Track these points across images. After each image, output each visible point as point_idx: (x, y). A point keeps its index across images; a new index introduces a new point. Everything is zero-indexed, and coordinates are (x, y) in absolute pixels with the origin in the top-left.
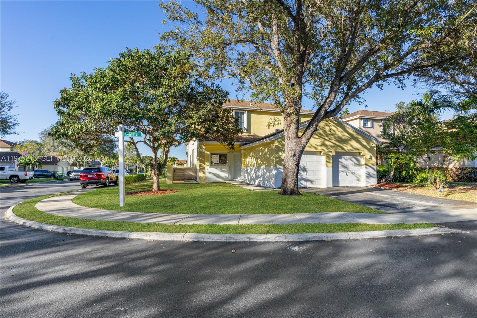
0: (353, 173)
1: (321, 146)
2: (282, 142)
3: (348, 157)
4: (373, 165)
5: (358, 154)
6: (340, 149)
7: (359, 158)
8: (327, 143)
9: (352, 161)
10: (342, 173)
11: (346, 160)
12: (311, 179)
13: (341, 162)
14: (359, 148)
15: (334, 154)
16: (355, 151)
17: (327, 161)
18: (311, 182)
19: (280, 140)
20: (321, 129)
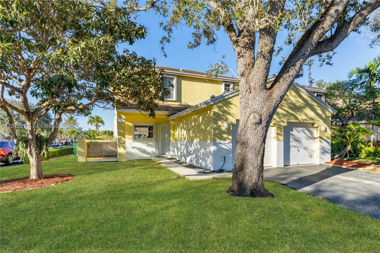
0: (306, 148)
2: (223, 108)
3: (300, 128)
4: (328, 138)
5: (311, 125)
6: (293, 119)
7: (312, 129)
9: (305, 133)
10: (294, 148)
11: (298, 132)
13: (292, 135)
14: (314, 118)
15: (285, 124)
16: (310, 122)
17: (278, 134)
19: (220, 104)
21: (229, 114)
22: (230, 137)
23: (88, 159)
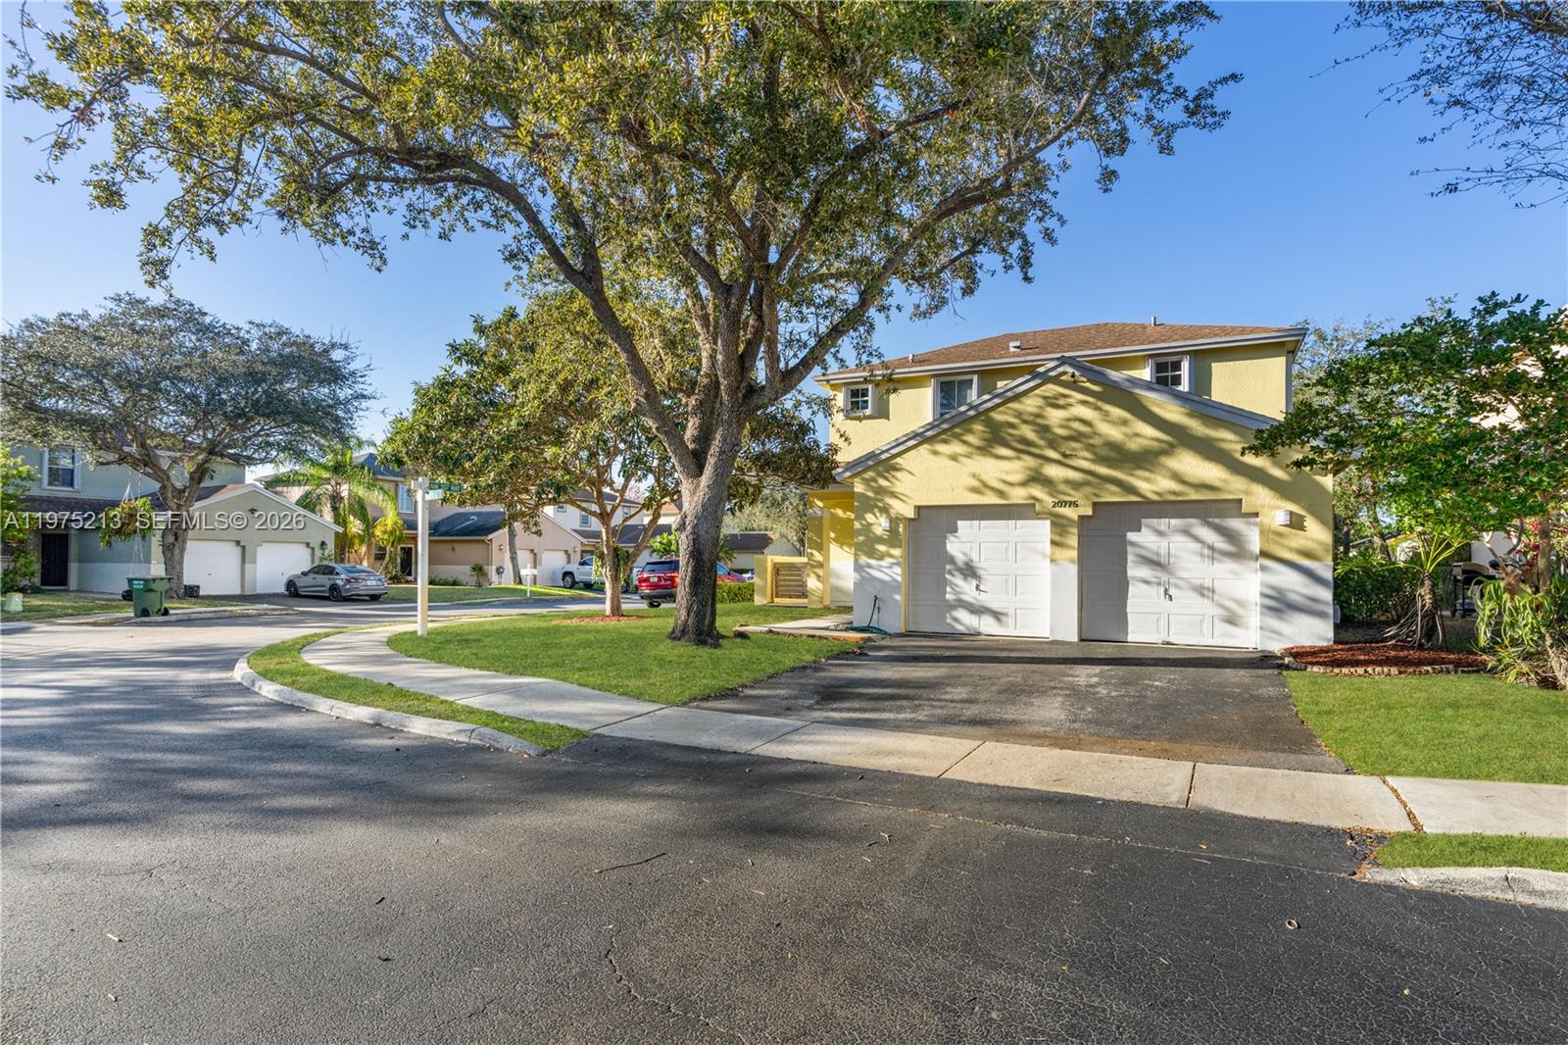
1: (1024, 484)
2: (876, 481)
3: (1173, 521)
4: (1311, 557)
5: (1223, 509)
6: (1114, 494)
8: (1053, 471)
10: (1143, 586)
11: (1161, 534)
12: (995, 606)
13: (1133, 544)
14: (1218, 484)
15: (1089, 512)
16: (1194, 496)
17: (1053, 543)
18: (997, 616)
19: (870, 474)
20: (1025, 422)
21: (893, 495)
22: (896, 552)
23: (776, 600)
